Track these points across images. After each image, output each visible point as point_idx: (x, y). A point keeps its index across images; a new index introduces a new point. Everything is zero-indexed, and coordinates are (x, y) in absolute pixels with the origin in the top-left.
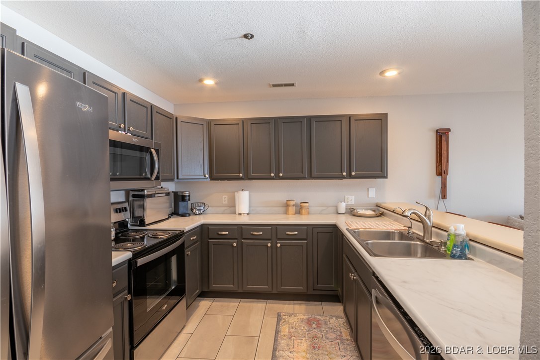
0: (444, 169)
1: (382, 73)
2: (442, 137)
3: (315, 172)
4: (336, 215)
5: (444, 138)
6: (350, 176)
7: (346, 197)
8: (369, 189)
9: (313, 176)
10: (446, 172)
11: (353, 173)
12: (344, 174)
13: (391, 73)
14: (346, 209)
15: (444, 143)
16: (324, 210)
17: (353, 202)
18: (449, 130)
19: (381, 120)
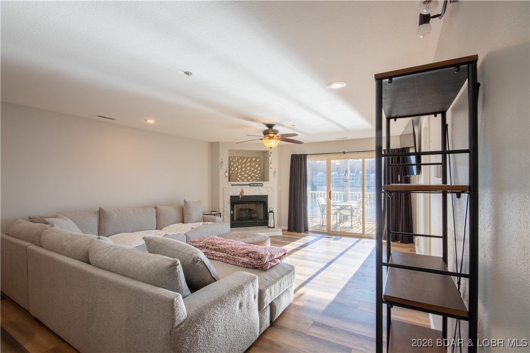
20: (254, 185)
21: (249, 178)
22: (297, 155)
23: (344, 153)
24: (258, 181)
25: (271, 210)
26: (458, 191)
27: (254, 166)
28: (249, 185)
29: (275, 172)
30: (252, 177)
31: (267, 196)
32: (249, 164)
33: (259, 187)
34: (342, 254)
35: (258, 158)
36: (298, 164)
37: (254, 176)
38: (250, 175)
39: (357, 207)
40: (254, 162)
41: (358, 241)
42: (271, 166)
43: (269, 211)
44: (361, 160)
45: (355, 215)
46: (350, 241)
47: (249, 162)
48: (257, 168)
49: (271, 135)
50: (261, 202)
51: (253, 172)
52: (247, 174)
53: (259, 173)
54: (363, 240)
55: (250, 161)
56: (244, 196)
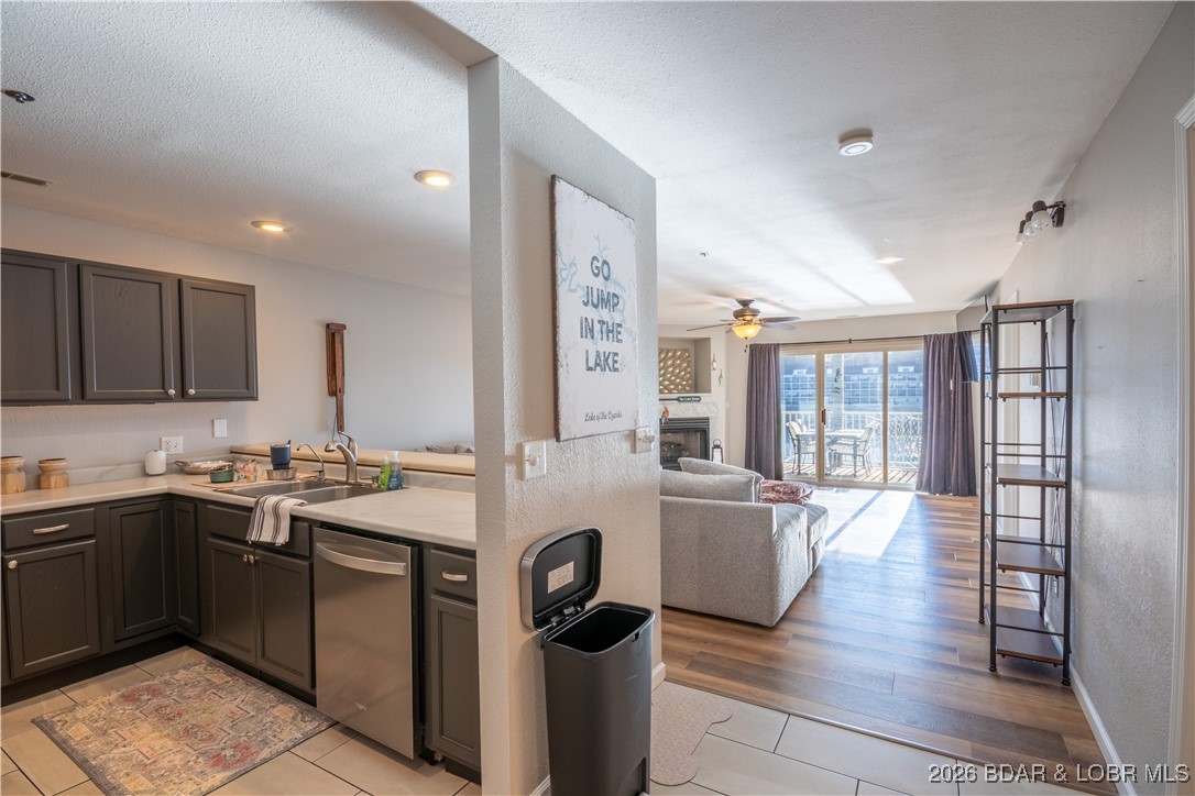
0: (339, 385)
1: (256, 224)
2: (334, 336)
3: (94, 387)
4: (143, 479)
5: (337, 339)
6: (183, 395)
7: (164, 439)
8: (216, 422)
9: (89, 395)
10: (342, 391)
11: (192, 391)
12: (172, 392)
13: (273, 228)
14: (167, 464)
15: (338, 346)
16: (107, 472)
17: (180, 450)
18: (344, 327)
19: (244, 296)
20: (685, 400)
21: (672, 387)
22: (761, 345)
23: (850, 341)
24: (687, 392)
25: (717, 443)
26: (1058, 396)
27: (680, 365)
28: (678, 399)
29: (721, 376)
30: (676, 385)
31: (708, 419)
32: (670, 362)
33: (694, 404)
34: (862, 510)
35: (686, 350)
36: (761, 358)
37: (679, 384)
38: (672, 382)
39: (864, 439)
40: (679, 358)
41: (878, 495)
42: (715, 365)
43: (711, 446)
44: (881, 354)
45: (861, 453)
46: (865, 495)
47: (669, 359)
48: (685, 369)
49: (748, 318)
50: (696, 430)
51: (677, 376)
52: (668, 380)
53: (689, 379)
54: (886, 492)
55: (673, 356)
56: (670, 420)
